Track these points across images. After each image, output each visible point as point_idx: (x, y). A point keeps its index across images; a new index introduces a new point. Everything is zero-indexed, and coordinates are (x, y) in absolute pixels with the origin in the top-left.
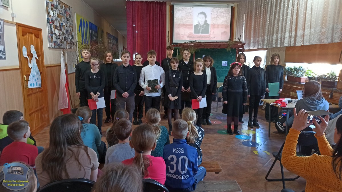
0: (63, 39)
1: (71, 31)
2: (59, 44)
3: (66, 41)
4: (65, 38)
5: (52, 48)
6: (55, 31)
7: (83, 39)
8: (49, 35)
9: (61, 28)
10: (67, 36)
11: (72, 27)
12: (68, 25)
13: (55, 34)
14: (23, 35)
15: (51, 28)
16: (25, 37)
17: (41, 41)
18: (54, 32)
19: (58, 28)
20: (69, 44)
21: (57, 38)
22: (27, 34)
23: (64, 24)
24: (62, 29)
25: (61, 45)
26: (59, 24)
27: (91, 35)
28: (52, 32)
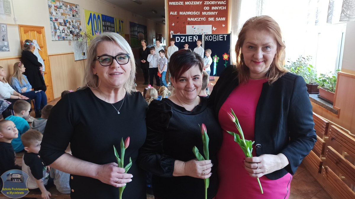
0: (68, 33)
1: (79, 25)
2: (64, 37)
3: (72, 34)
4: (70, 31)
5: (56, 40)
6: (59, 28)
7: (94, 31)
8: (53, 30)
9: (65, 23)
10: (73, 30)
11: (80, 22)
12: (74, 21)
13: (59, 29)
14: (25, 33)
15: (54, 25)
16: (27, 34)
17: (44, 36)
18: (57, 28)
19: (62, 24)
20: (76, 36)
21: (62, 32)
22: (29, 32)
23: (69, 20)
24: (68, 25)
25: (67, 38)
26: (64, 21)
27: (104, 26)
28: (55, 28)
